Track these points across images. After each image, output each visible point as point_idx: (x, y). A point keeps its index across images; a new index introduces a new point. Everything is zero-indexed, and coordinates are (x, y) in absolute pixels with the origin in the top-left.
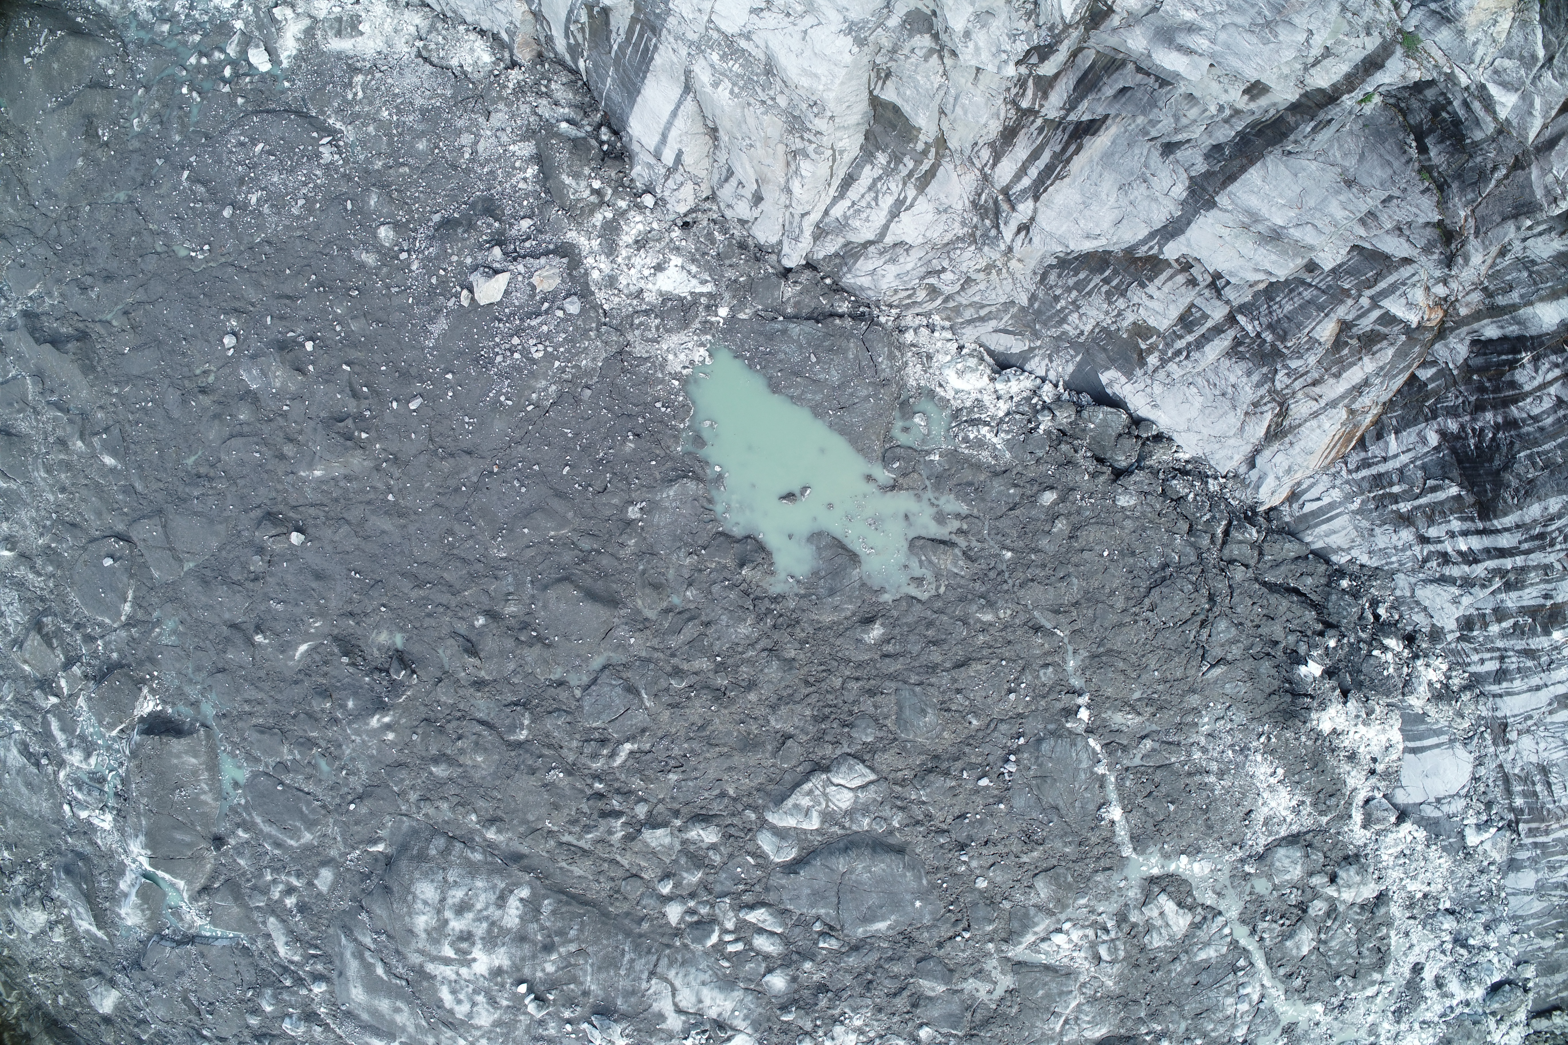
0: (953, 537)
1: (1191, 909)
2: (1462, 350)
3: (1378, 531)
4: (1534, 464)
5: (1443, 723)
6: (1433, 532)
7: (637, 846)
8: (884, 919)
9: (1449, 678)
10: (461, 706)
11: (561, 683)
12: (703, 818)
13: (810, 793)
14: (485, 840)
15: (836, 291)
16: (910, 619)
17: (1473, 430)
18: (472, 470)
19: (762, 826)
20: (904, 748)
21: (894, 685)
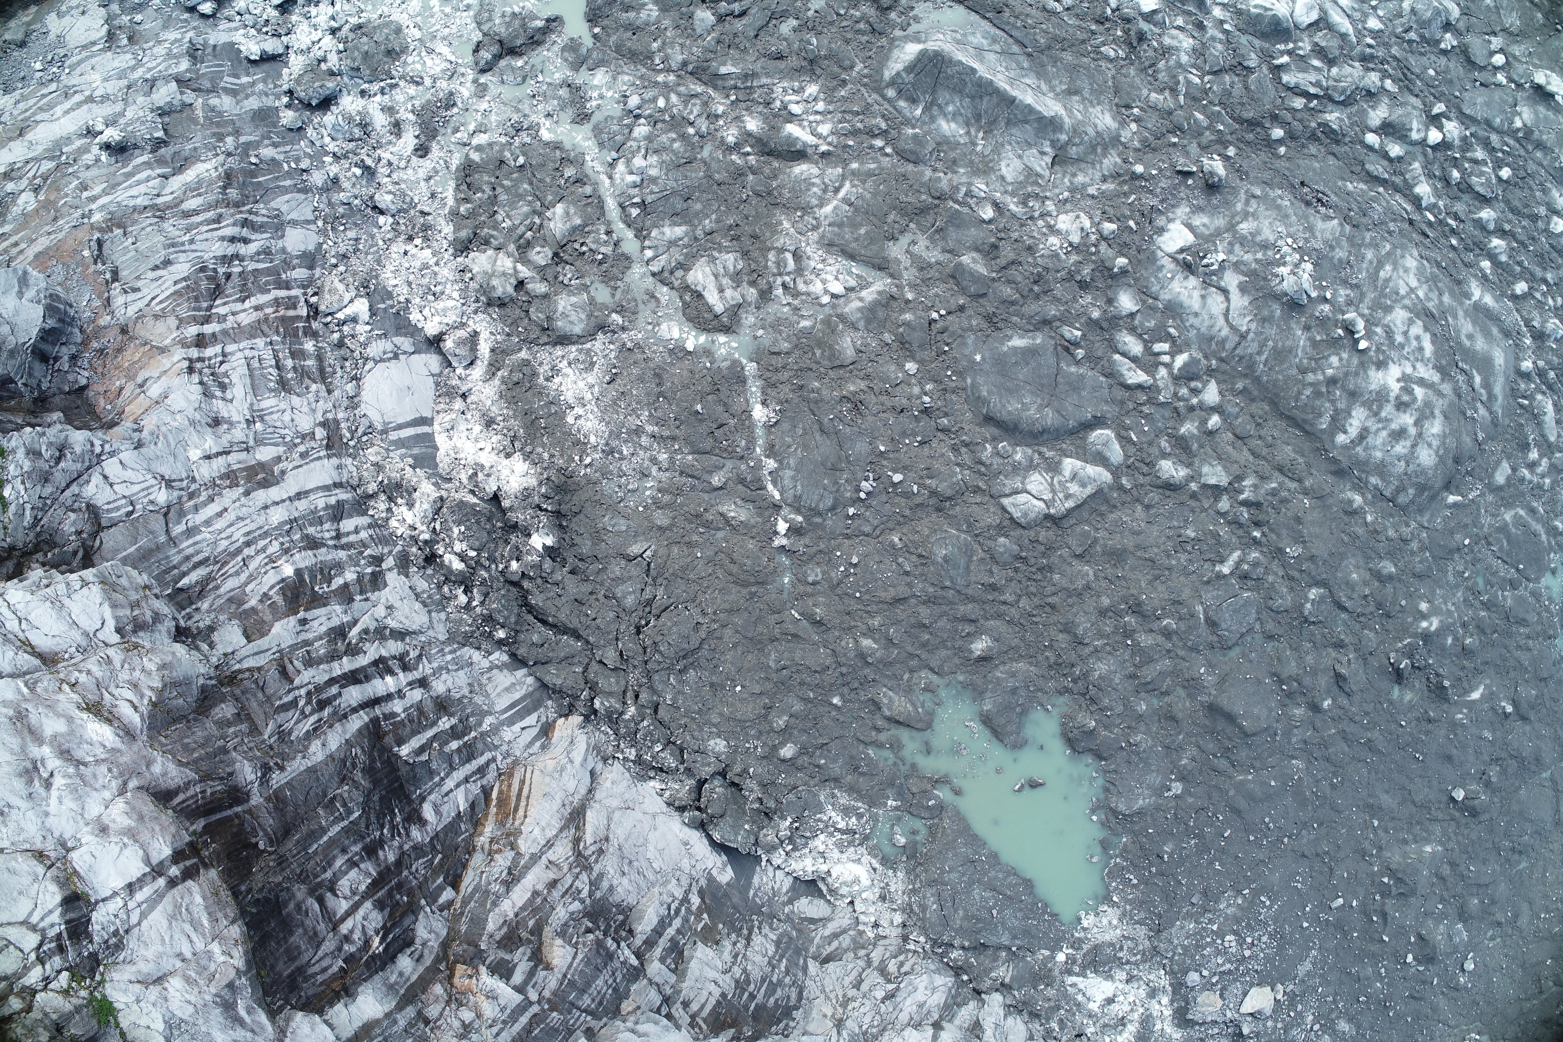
0: (886, 726)
1: (687, 288)
2: (421, 932)
3: (466, 691)
4: (345, 805)
5: (396, 455)
6: (416, 695)
7: (1235, 469)
8: (1015, 348)
9: (389, 510)
10: (1358, 626)
11: (1271, 637)
12: (1169, 487)
13: (1068, 497)
14: (1363, 495)
15: (961, 968)
16: (944, 653)
17: (399, 834)
18: (1305, 841)
19: (1117, 468)
20: (970, 525)
21: (970, 592)
